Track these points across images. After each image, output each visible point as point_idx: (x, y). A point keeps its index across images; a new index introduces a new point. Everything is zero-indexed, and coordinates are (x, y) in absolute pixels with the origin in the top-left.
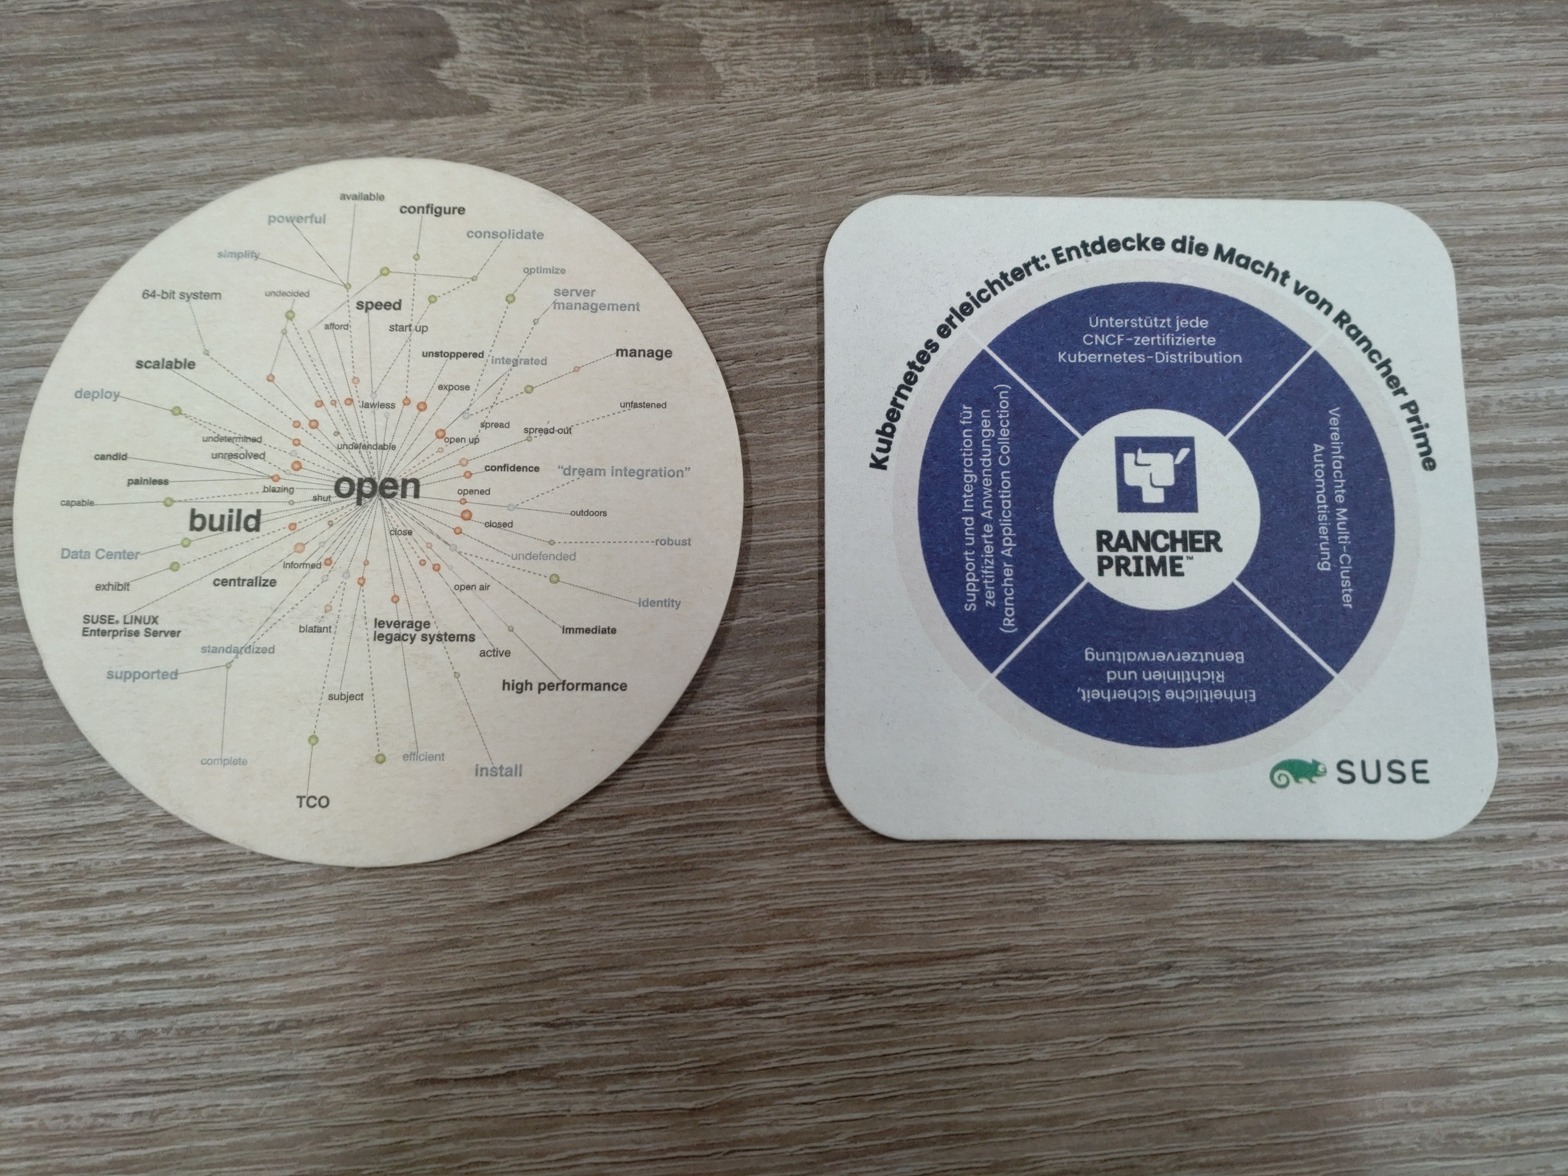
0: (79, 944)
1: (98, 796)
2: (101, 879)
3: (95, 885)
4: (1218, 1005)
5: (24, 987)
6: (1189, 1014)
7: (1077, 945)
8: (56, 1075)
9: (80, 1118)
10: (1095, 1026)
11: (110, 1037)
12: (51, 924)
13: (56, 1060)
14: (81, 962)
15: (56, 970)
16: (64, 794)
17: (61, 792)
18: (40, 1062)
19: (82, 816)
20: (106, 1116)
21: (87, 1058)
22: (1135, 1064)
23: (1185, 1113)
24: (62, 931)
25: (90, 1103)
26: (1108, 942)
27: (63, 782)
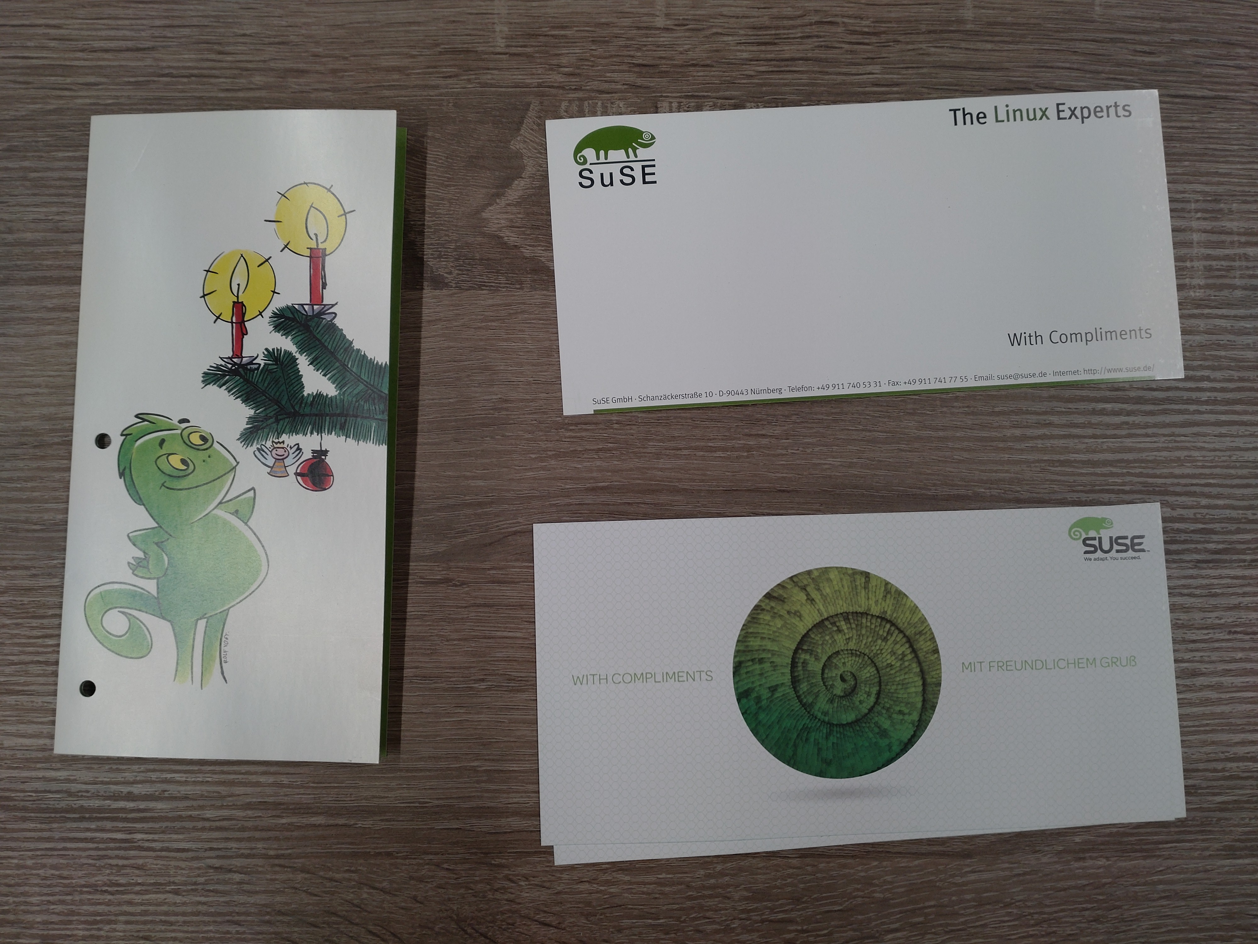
0: (40, 634)
1: (49, 574)
2: (49, 608)
3: (47, 611)
4: (501, 697)
5: (17, 649)
6: (489, 699)
7: (447, 668)
8: (28, 685)
9: (37, 703)
10: (450, 701)
11: (50, 672)
12: (28, 625)
13: (29, 679)
14: (40, 641)
15: (29, 643)
16: (35, 572)
17: (34, 571)
18: (22, 679)
19: (42, 582)
20: (48, 703)
21: (42, 680)
22: (465, 717)
23: (482, 738)
24: (33, 628)
25: (41, 697)
26: (460, 668)
27: (35, 568)
